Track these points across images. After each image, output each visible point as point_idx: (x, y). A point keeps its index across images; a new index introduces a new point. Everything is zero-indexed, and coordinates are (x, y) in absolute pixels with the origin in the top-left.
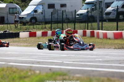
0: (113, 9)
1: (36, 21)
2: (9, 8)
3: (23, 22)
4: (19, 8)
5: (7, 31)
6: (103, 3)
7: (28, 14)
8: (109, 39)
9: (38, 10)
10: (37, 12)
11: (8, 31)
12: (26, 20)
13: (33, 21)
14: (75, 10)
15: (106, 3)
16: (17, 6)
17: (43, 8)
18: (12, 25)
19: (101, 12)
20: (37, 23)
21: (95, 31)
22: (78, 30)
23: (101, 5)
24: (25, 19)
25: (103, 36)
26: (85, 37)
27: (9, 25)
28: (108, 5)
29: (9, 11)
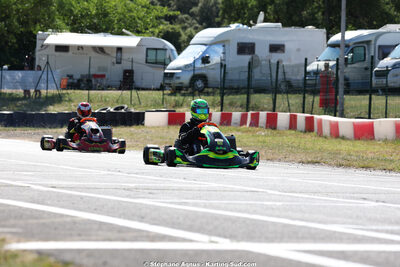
0: (395, 61)
1: (206, 85)
2: (147, 49)
3: (171, 85)
4: (172, 50)
5: (123, 108)
6: (372, 47)
7: (186, 66)
8: (343, 138)
9: (212, 56)
10: (209, 62)
11: (126, 106)
12: (181, 81)
13: (200, 84)
14: (278, 62)
15: (380, 47)
16: (165, 45)
17: (224, 53)
18: (143, 92)
19: (366, 69)
20: (206, 90)
21: (315, 116)
22: (279, 114)
23: (369, 50)
24: (179, 78)
25: (331, 129)
26: (293, 132)
27: (134, 92)
28: (386, 51)
29: (147, 56)
